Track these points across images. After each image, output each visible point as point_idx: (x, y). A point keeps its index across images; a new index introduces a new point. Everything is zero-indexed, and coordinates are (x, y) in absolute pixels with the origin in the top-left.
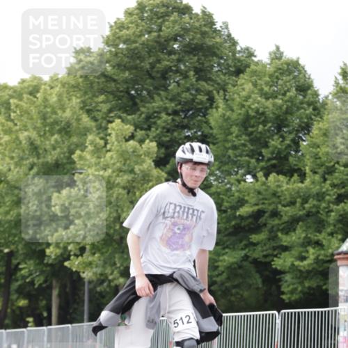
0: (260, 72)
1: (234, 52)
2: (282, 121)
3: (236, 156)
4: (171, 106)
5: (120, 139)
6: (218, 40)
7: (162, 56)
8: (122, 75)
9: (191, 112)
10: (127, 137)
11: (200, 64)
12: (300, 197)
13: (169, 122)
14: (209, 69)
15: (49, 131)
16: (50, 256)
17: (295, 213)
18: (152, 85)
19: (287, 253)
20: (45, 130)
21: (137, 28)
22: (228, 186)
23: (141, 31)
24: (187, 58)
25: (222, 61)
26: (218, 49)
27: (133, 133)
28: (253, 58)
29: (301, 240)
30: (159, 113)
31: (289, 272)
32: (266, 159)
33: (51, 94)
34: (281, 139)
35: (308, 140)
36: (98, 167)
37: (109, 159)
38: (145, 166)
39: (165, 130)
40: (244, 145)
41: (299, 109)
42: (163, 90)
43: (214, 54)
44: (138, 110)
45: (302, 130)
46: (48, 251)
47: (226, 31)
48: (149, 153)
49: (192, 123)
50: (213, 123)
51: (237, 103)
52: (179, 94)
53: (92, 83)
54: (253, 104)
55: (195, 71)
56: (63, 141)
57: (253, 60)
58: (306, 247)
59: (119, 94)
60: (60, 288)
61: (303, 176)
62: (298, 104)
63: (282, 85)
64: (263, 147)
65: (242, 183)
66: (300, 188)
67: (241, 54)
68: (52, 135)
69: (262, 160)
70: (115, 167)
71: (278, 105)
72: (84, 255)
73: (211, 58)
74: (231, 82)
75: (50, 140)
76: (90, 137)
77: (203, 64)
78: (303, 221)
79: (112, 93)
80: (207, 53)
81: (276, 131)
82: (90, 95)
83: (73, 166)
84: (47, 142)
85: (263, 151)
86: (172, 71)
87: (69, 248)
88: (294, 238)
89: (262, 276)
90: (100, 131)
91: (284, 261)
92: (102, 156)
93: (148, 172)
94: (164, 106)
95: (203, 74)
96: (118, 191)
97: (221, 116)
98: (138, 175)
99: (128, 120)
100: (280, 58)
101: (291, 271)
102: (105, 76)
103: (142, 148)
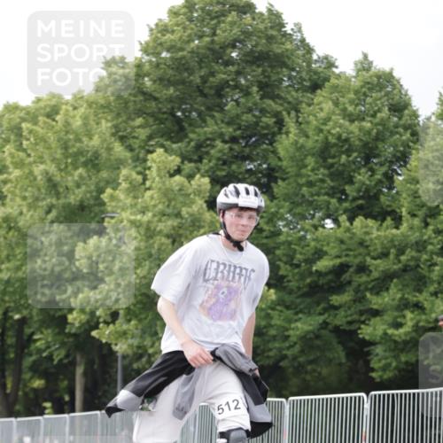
0: (342, 87)
1: (309, 62)
2: (371, 149)
3: (312, 195)
4: (229, 131)
5: (162, 174)
6: (288, 46)
7: (216, 68)
8: (165, 92)
9: (254, 139)
10: (172, 172)
11: (265, 77)
12: (395, 246)
13: (226, 151)
14: (276, 83)
15: (72, 163)
16: (73, 324)
17: (387, 267)
18: (204, 104)
19: (378, 318)
20: (66, 163)
21: (184, 32)
22: (302, 233)
23: (190, 36)
24: (248, 70)
25: (294, 74)
26: (289, 58)
27: (179, 167)
28: (334, 69)
29: (396, 302)
30: (213, 140)
31: (380, 343)
32: (350, 198)
33: (74, 117)
34: (370, 173)
35: (404, 174)
36: (135, 210)
37: (148, 199)
38: (195, 208)
39: (221, 162)
40: (322, 181)
41: (393, 134)
42: (217, 111)
43: (284, 65)
44: (186, 136)
45: (397, 161)
46: (70, 318)
47: (299, 34)
48: (200, 192)
49: (255, 153)
50: (282, 153)
51: (313, 127)
52: (238, 116)
53: (126, 103)
54: (334, 128)
55: (258, 87)
56: (89, 176)
57: (333, 72)
58: (402, 310)
59: (161, 116)
60: (86, 364)
61: (398, 220)
62: (392, 128)
63: (370, 104)
64: (346, 183)
65: (320, 229)
66: (394, 236)
67: (318, 65)
68: (76, 168)
69: (346, 200)
70: (157, 209)
71: (367, 129)
72: (117, 322)
73: (279, 70)
74: (305, 100)
75: (72, 175)
76: (124, 172)
77: (269, 77)
78: (398, 277)
79: (152, 115)
80: (274, 64)
81: (363, 163)
82: (124, 118)
83: (102, 208)
84: (70, 178)
85: (348, 188)
86: (229, 86)
87: (98, 313)
88: (386, 299)
89: (345, 348)
90: (138, 164)
91: (375, 329)
92: (140, 196)
93: (198, 216)
94: (219, 131)
95: (269, 90)
96: (160, 240)
97: (292, 144)
98: (186, 219)
99: (172, 150)
100: (368, 70)
101: (383, 341)
102: (144, 93)
103: (191, 185)
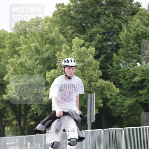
0: (143, 14)
1: (131, 5)
3: (132, 54)
4: (102, 30)
5: (78, 46)
7: (97, 7)
8: (78, 16)
9: (111, 33)
10: (81, 45)
11: (115, 10)
13: (101, 38)
14: (119, 13)
15: (44, 43)
16: (45, 101)
18: (93, 20)
20: (43, 42)
22: (129, 68)
24: (109, 8)
25: (126, 9)
26: (124, 3)
27: (84, 44)
30: (96, 34)
33: (46, 25)
38: (89, 59)
39: (99, 42)
40: (136, 48)
42: (98, 23)
43: (122, 6)
44: (86, 32)
46: (44, 99)
48: (91, 53)
50: (121, 38)
51: (133, 29)
52: (105, 25)
53: (64, 20)
54: (140, 29)
55: (113, 14)
56: (51, 47)
57: (140, 8)
59: (77, 25)
65: (135, 66)
67: (135, 6)
68: (46, 44)
73: (120, 8)
74: (130, 19)
75: (45, 47)
76: (64, 46)
77: (117, 10)
79: (74, 25)
80: (118, 5)
82: (64, 26)
83: (56, 59)
84: (44, 48)
86: (102, 14)
90: (69, 42)
92: (70, 54)
93: (90, 62)
94: (98, 30)
95: (117, 15)
97: (125, 35)
98: (86, 63)
99: (81, 37)
102: (71, 17)
103: (88, 50)
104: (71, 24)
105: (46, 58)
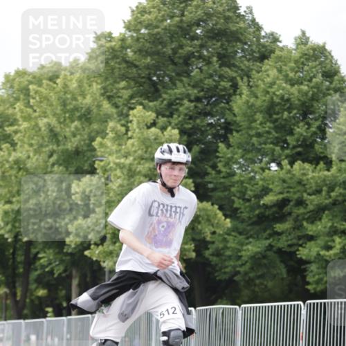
0: (285, 58)
1: (258, 38)
2: (308, 107)
3: (260, 144)
4: (194, 92)
5: (141, 126)
6: (242, 25)
7: (184, 42)
8: (143, 61)
9: (214, 99)
10: (149, 124)
11: (223, 49)
12: (326, 185)
13: (192, 109)
14: (232, 54)
15: (69, 118)
16: (69, 246)
17: (321, 202)
18: (174, 71)
19: (313, 242)
20: (65, 117)
21: (159, 13)
22: (252, 174)
23: (163, 16)
24: (210, 44)
25: (246, 47)
26: (242, 34)
27: (154, 120)
28: (279, 44)
29: (327, 230)
30: (182, 99)
31: (314, 262)
32: (291, 146)
33: (71, 80)
34: (306, 126)
36: (119, 154)
37: (130, 147)
39: (188, 117)
40: (268, 132)
41: (325, 95)
42: (185, 77)
43: (238, 40)
44: (160, 96)
47: (250, 15)
48: (171, 140)
49: (214, 110)
50: (236, 110)
51: (261, 90)
52: (201, 81)
53: (113, 69)
54: (278, 91)
55: (218, 57)
56: (83, 128)
57: (278, 46)
58: (332, 236)
59: (140, 80)
60: (80, 277)
61: (329, 164)
62: (325, 91)
63: (307, 71)
64: (288, 134)
65: (267, 171)
66: (326, 176)
67: (265, 40)
68: (73, 121)
69: (287, 148)
70: (136, 154)
71: (304, 91)
72: (105, 244)
73: (234, 44)
74: (255, 68)
75: (70, 127)
76: (111, 124)
77: (226, 49)
78: (329, 210)
79: (133, 79)
80: (230, 39)
81: (301, 118)
82: (111, 81)
83: (93, 153)
84: (67, 130)
85: (289, 138)
86: (194, 57)
88: (320, 227)
89: (286, 266)
90: (122, 118)
92: (124, 143)
94: (187, 92)
95: (226, 60)
96: (140, 179)
97: (244, 103)
99: (149, 107)
100: (306, 44)
101: (317, 260)
102: (127, 62)
103: (164, 135)
104: (128, 78)
105: (72, 151)
